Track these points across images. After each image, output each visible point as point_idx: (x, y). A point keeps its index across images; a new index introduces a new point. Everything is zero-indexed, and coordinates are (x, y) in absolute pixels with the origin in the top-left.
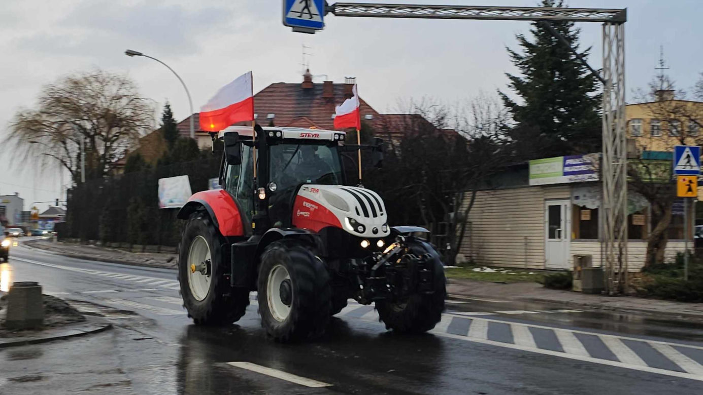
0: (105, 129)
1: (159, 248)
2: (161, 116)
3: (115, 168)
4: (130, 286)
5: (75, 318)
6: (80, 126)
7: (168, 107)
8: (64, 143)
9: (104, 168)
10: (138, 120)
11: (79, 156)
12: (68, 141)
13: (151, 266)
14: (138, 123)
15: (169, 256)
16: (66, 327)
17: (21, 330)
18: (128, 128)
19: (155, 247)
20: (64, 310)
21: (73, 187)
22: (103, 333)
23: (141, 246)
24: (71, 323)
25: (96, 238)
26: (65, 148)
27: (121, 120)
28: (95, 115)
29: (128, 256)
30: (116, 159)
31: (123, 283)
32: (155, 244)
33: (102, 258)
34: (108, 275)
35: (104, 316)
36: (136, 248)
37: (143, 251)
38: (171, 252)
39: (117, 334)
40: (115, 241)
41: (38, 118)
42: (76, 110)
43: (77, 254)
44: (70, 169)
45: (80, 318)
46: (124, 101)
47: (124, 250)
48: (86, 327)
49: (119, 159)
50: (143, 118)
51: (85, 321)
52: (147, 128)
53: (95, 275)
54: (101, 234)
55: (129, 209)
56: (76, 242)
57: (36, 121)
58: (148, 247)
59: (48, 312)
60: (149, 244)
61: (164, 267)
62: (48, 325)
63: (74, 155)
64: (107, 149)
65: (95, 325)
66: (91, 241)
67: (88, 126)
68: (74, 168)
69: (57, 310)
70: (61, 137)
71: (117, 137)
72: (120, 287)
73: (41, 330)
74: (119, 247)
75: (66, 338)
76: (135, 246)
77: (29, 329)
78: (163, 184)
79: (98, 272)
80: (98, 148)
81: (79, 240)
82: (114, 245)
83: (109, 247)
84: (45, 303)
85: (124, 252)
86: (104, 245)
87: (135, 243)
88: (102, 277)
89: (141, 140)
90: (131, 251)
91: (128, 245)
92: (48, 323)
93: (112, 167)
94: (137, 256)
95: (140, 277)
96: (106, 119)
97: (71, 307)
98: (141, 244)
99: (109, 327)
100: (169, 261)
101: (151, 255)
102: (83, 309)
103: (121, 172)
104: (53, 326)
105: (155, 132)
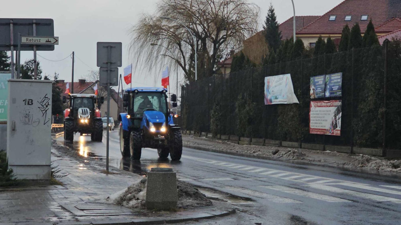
0: (215, 33)
1: (265, 141)
2: (265, 19)
3: (223, 67)
4: (243, 175)
5: (204, 202)
6: (193, 30)
7: (272, 11)
8: (180, 45)
9: (213, 67)
10: (242, 24)
11: (192, 57)
12: (183, 43)
13: (258, 157)
14: (242, 26)
15: (274, 149)
16: (196, 210)
17: (160, 210)
18: (234, 31)
19: (261, 140)
20: (194, 194)
21: (187, 85)
22: (229, 217)
23: (248, 139)
24: (200, 206)
25: (208, 131)
26: (180, 49)
27: (229, 24)
28: (207, 20)
29: (237, 148)
30: (223, 59)
31: (238, 172)
32: (261, 138)
33: (214, 149)
34: (223, 164)
35: (227, 201)
36: (243, 141)
37: (250, 143)
38: (275, 145)
39: (240, 218)
40: (224, 134)
41: (158, 23)
42: (189, 15)
43: (191, 145)
44: (184, 69)
45: (208, 203)
46: (231, 6)
47: (232, 142)
48: (213, 210)
49: (226, 59)
50: (247, 21)
51: (212, 205)
52: (250, 30)
53: (212, 164)
54: (213, 127)
55: (237, 104)
56: (190, 134)
57: (156, 25)
58: (254, 140)
59: (180, 196)
60: (255, 137)
61: (269, 159)
62: (180, 208)
63: (187, 56)
64: (216, 49)
65: (221, 209)
66: (203, 133)
67: (200, 29)
68: (187, 67)
69: (188, 195)
70: (176, 40)
71: (225, 39)
72: (236, 175)
73: (175, 211)
74: (229, 139)
75: (197, 220)
76: (242, 138)
77: (165, 210)
78: (268, 82)
79: (214, 162)
80: (208, 50)
81: (192, 132)
82: (223, 137)
83: (220, 139)
84: (178, 187)
85: (232, 144)
86: (215, 137)
87: (243, 136)
88: (218, 166)
89: (244, 42)
90: (238, 144)
91: (236, 138)
92: (180, 205)
93: (220, 66)
94: (244, 147)
95: (252, 168)
96: (216, 24)
97: (199, 193)
98: (247, 137)
99: (233, 212)
100: (275, 153)
101: (258, 147)
102: (208, 194)
103: (228, 71)
104: (186, 208)
105: (258, 34)
